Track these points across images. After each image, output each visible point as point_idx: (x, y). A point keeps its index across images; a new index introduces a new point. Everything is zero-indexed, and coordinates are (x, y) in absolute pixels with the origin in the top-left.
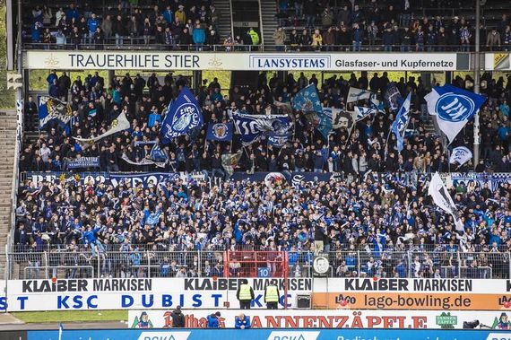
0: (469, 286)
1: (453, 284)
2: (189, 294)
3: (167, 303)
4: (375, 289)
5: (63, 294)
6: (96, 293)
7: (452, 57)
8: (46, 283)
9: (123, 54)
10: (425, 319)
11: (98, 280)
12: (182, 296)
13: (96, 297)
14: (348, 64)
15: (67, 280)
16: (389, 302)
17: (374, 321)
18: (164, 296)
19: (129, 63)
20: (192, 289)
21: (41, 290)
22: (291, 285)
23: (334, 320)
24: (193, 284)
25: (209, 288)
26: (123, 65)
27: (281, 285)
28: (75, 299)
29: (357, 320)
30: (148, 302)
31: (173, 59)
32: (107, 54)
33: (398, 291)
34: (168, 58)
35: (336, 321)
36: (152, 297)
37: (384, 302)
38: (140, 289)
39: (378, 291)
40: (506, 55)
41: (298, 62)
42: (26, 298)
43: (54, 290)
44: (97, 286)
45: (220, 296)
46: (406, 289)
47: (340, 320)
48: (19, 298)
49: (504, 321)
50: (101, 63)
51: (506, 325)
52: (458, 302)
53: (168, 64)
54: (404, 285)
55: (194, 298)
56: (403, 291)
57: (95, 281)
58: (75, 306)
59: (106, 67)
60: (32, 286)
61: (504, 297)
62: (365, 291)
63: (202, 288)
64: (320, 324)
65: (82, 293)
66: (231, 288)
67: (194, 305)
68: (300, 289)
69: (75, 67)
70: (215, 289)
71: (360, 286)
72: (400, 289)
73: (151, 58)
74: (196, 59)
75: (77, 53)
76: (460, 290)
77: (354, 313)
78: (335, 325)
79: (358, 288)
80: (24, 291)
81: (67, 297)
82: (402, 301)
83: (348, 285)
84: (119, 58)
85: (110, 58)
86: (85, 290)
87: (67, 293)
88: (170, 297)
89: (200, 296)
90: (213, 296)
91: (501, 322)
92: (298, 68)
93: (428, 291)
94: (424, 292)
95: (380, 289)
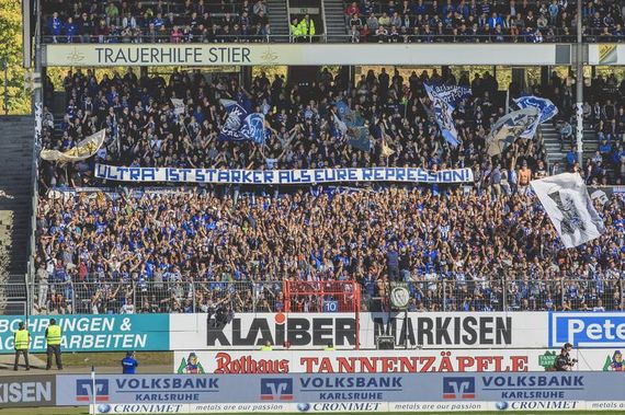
9: (159, 47)
10: (526, 359)
17: (466, 362)
19: (166, 58)
23: (418, 362)
26: (159, 59)
29: (446, 361)
31: (218, 53)
32: (140, 47)
34: (213, 51)
35: (421, 363)
40: (613, 46)
47: (425, 362)
49: (617, 360)
50: (133, 58)
51: (620, 365)
53: (213, 58)
59: (139, 63)
64: (402, 367)
69: (103, 63)
73: (192, 52)
74: (246, 52)
75: (105, 47)
77: (443, 354)
78: (419, 367)
84: (155, 52)
85: (144, 52)
91: (615, 361)
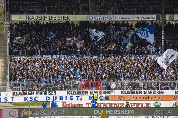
0: (163, 93)
1: (157, 92)
2: (69, 96)
3: (61, 99)
4: (131, 94)
5: (26, 96)
6: (37, 96)
7: (154, 16)
8: (20, 93)
9: (44, 15)
10: (150, 104)
11: (38, 91)
12: (66, 97)
13: (37, 97)
14: (119, 18)
15: (27, 92)
16: (136, 98)
17: (133, 104)
18: (60, 97)
19: (46, 19)
20: (69, 94)
21: (19, 95)
22: (103, 93)
23: (119, 104)
24: (70, 93)
25: (75, 94)
26: (44, 19)
27: (99, 93)
28: (30, 98)
30: (55, 99)
31: (61, 17)
32: (38, 15)
33: (139, 95)
34: (59, 17)
36: (56, 97)
37: (134, 98)
38: (52, 94)
39: (132, 95)
40: (173, 15)
41: (103, 18)
42: (14, 98)
43: (23, 95)
44: (38, 94)
45: (79, 97)
46: (141, 94)
48: (11, 98)
49: (176, 104)
50: (36, 18)
51: (177, 106)
52: (159, 98)
53: (59, 19)
54: (141, 93)
55: (70, 97)
56: (140, 95)
57: (37, 92)
58: (30, 100)
59: (38, 20)
60: (16, 94)
61: (175, 96)
62: (128, 95)
63: (73, 94)
64: (115, 106)
65: (32, 96)
66: (83, 94)
67: (70, 100)
68: (106, 94)
69: (28, 20)
70: (77, 94)
71: (126, 93)
72: (139, 94)
73: (53, 17)
75: (28, 15)
76: (160, 94)
78: (120, 106)
79: (125, 94)
80: (13, 95)
81: (27, 97)
82: (140, 98)
83: (122, 93)
84: (42, 17)
85: (40, 17)
86: (34, 95)
87: (27, 96)
88: (62, 97)
89: (72, 97)
90: (77, 97)
91: (175, 105)
92: (103, 20)
93: (149, 95)
94: (147, 95)
95: (133, 94)
